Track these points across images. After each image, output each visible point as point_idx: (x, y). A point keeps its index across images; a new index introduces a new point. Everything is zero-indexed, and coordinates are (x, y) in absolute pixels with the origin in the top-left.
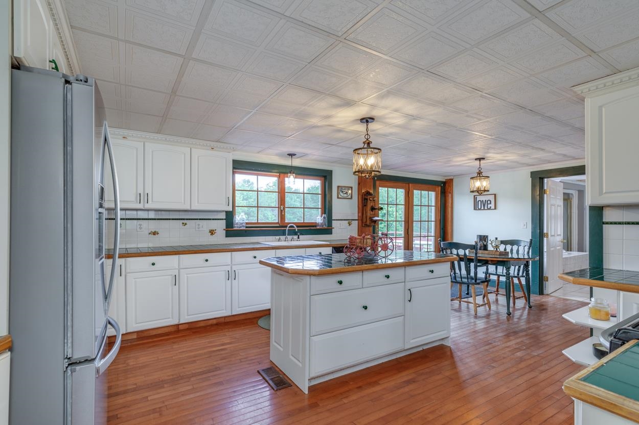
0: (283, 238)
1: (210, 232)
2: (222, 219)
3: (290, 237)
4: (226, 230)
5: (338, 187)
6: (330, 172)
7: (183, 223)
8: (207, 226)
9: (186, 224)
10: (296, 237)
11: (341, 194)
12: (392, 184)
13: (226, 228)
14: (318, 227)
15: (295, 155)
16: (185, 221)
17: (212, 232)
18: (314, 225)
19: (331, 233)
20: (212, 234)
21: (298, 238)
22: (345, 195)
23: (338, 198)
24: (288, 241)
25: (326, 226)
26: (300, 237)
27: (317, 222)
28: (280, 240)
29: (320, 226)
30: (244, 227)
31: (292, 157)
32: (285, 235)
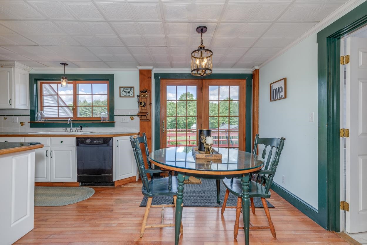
0: (69, 129)
1: (21, 124)
2: (28, 115)
3: (74, 129)
4: (31, 123)
5: (120, 87)
6: (112, 76)
7: (4, 118)
8: (18, 119)
9: (6, 118)
11: (123, 93)
12: (181, 82)
13: (30, 121)
14: (102, 122)
15: (67, 65)
16: (5, 117)
17: (22, 124)
18: (99, 120)
19: (113, 126)
20: (22, 125)
21: (81, 129)
22: (128, 94)
23: (120, 97)
24: (72, 131)
25: (109, 120)
26: (83, 128)
27: (102, 117)
28: (66, 131)
29: (104, 120)
30: (43, 121)
31: (64, 66)
32: (71, 127)
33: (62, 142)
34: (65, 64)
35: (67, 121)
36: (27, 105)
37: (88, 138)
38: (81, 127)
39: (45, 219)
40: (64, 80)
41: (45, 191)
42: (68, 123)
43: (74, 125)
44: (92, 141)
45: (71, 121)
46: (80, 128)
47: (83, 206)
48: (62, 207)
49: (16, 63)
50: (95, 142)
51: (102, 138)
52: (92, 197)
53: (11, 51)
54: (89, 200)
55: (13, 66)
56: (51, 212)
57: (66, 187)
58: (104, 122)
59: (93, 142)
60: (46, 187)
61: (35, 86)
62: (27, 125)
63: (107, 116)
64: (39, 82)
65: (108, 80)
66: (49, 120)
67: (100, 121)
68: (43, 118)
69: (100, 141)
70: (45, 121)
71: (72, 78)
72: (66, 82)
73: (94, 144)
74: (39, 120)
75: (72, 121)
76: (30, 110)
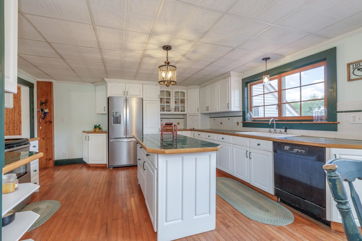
0: (272, 130)
2: (241, 116)
3: (278, 130)
4: (243, 123)
5: (349, 65)
8: (235, 120)
10: (283, 130)
11: (356, 72)
13: (243, 121)
14: (314, 122)
15: (269, 58)
16: (229, 118)
17: (238, 124)
18: (311, 119)
19: (335, 130)
21: (286, 131)
23: (349, 80)
24: (276, 133)
25: (326, 120)
26: (288, 130)
27: (314, 115)
28: (270, 132)
29: (318, 120)
30: (251, 121)
31: (266, 61)
32: (274, 128)
33: (259, 145)
34: (266, 59)
35: (269, 121)
36: (240, 107)
37: (287, 144)
38: (286, 128)
39: (228, 224)
40: (265, 76)
41: (245, 191)
42: (270, 124)
43: (279, 126)
44: (292, 149)
45: (274, 121)
46: (284, 130)
47: (269, 235)
48: (247, 219)
49: (231, 73)
50: (296, 150)
51: (306, 147)
52: (286, 227)
53: (222, 63)
54: (280, 228)
55: (229, 76)
56: (236, 220)
57: (264, 196)
58: (318, 122)
59: (293, 151)
60: (247, 187)
61: (246, 89)
62: (241, 124)
63: (323, 114)
64: (249, 85)
65: (325, 59)
66: (257, 120)
67: (312, 121)
68: (251, 118)
69: (303, 151)
70: (253, 121)
71: (276, 73)
72: (268, 78)
73: (294, 153)
74: (249, 120)
75: (276, 121)
76: (243, 111)
